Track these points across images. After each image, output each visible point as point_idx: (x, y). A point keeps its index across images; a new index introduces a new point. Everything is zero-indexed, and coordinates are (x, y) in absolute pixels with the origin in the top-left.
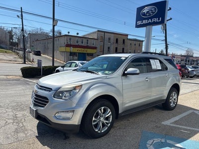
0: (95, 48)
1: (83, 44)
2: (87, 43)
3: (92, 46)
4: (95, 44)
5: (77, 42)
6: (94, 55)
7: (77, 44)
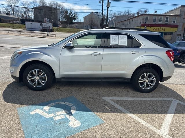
0: (176, 26)
1: (162, 23)
2: (167, 21)
3: (172, 23)
4: (177, 21)
5: (155, 21)
6: (173, 33)
7: (154, 23)
